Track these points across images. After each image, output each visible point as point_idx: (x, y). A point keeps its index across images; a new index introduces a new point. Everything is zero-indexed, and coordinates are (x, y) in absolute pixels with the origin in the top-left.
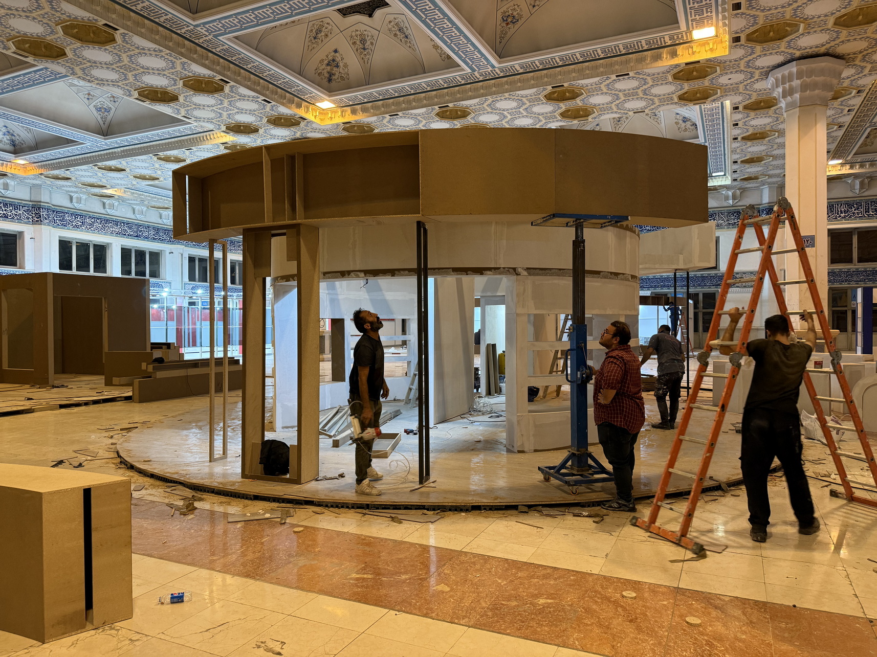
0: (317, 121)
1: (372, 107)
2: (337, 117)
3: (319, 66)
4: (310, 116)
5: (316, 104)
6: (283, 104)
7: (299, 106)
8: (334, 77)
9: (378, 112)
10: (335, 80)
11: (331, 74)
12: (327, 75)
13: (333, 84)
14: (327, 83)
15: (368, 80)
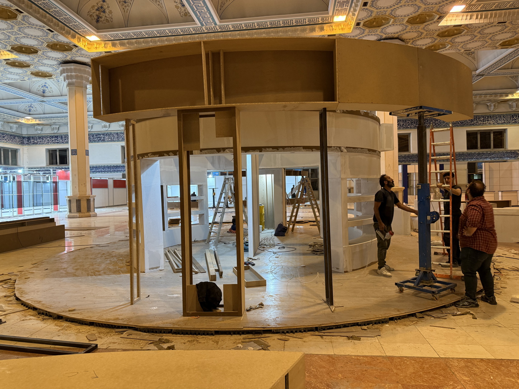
2: (101, 47)
3: (91, 10)
5: (87, 37)
7: (74, 37)
8: (100, 19)
10: (101, 21)
11: (99, 17)
12: (96, 17)
13: (100, 24)
15: (127, 24)
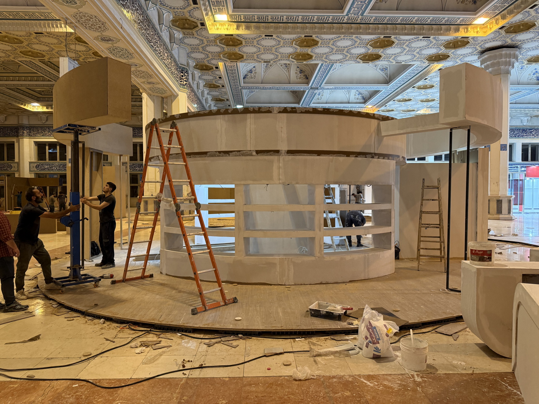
0: (480, 35)
1: (515, 8)
2: (494, 26)
4: (471, 33)
5: (473, 23)
6: (441, 35)
7: (457, 30)
9: (520, 10)
13: (477, 3)
14: (473, 5)
